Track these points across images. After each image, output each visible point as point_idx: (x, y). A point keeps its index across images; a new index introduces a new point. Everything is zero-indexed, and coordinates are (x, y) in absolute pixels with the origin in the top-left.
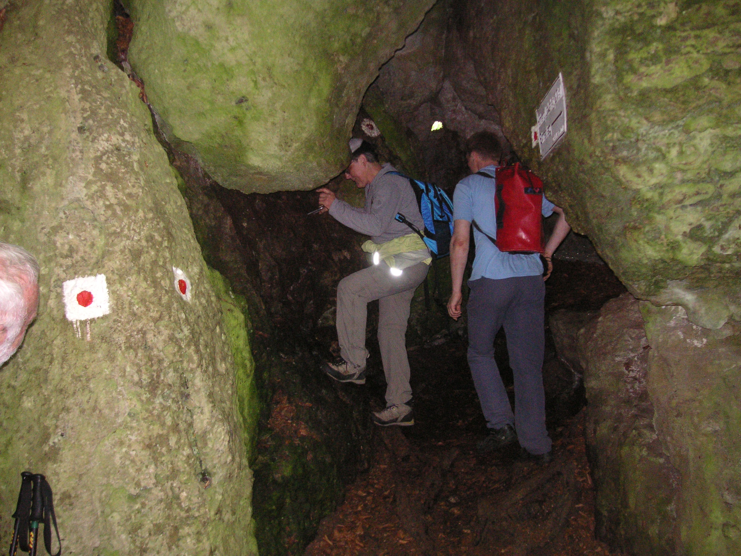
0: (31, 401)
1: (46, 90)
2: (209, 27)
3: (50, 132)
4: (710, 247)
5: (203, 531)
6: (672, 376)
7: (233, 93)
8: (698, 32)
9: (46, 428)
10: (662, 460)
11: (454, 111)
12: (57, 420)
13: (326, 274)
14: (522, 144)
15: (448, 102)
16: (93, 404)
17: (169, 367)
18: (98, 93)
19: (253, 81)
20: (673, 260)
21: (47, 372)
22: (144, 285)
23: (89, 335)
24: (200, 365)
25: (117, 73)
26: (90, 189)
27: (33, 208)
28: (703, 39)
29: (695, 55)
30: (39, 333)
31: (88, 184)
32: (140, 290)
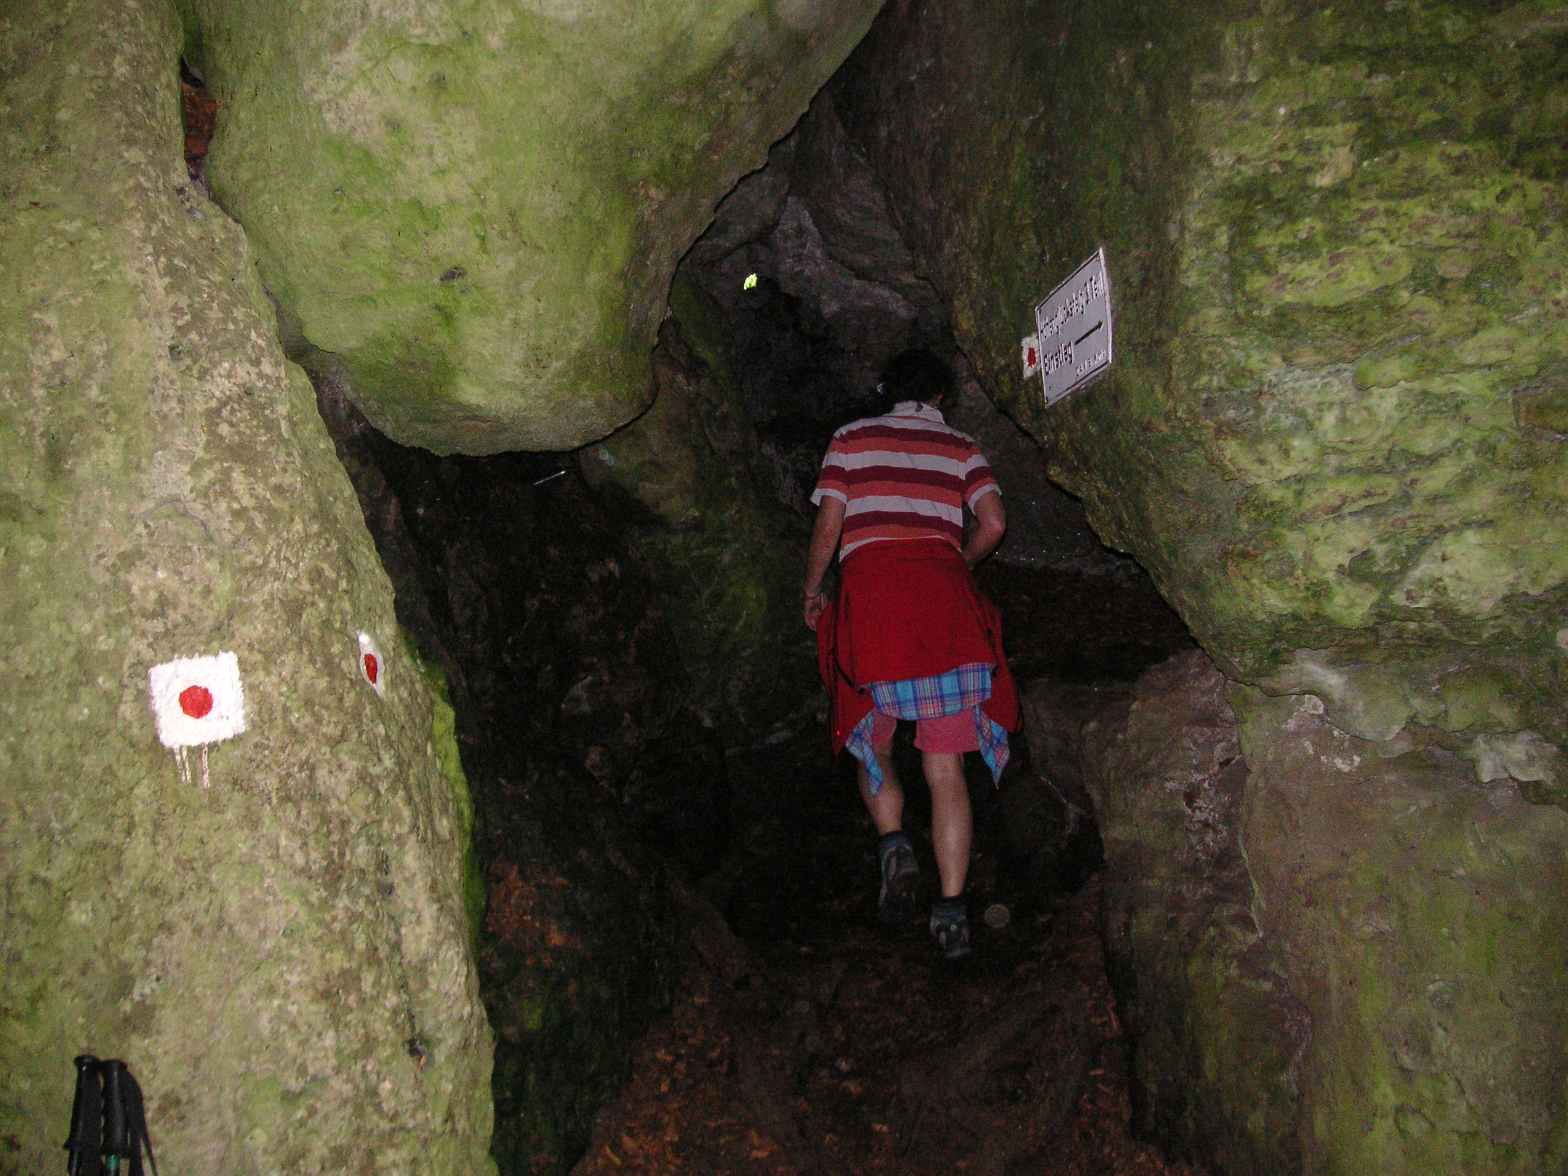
0: (85, 911)
1: (95, 267)
2: (394, 125)
3: (109, 356)
4: (1386, 594)
5: (423, 1156)
6: (1296, 827)
7: (436, 259)
8: (1393, 204)
9: (124, 966)
10: (1267, 986)
11: (799, 258)
12: (149, 950)
13: (577, 610)
14: (996, 367)
15: (787, 238)
16: (216, 915)
17: (359, 834)
18: (202, 273)
19: (478, 236)
20: (1316, 616)
21: (119, 851)
22: (309, 671)
23: (206, 776)
24: (414, 828)
25: (225, 227)
26: (200, 477)
27: (75, 512)
28: (1403, 218)
29: (1386, 247)
30: (98, 771)
31: (197, 468)
32: (302, 682)
